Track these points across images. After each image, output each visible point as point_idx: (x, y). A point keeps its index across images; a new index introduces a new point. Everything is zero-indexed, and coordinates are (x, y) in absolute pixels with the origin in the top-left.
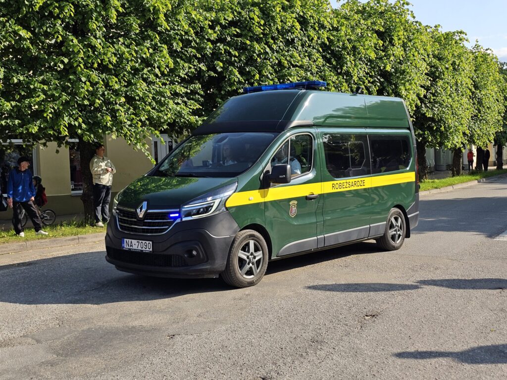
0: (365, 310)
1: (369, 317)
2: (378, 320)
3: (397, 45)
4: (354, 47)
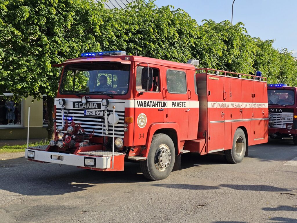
0: (199, 202)
1: (200, 207)
2: (205, 208)
3: (236, 48)
4: (210, 48)
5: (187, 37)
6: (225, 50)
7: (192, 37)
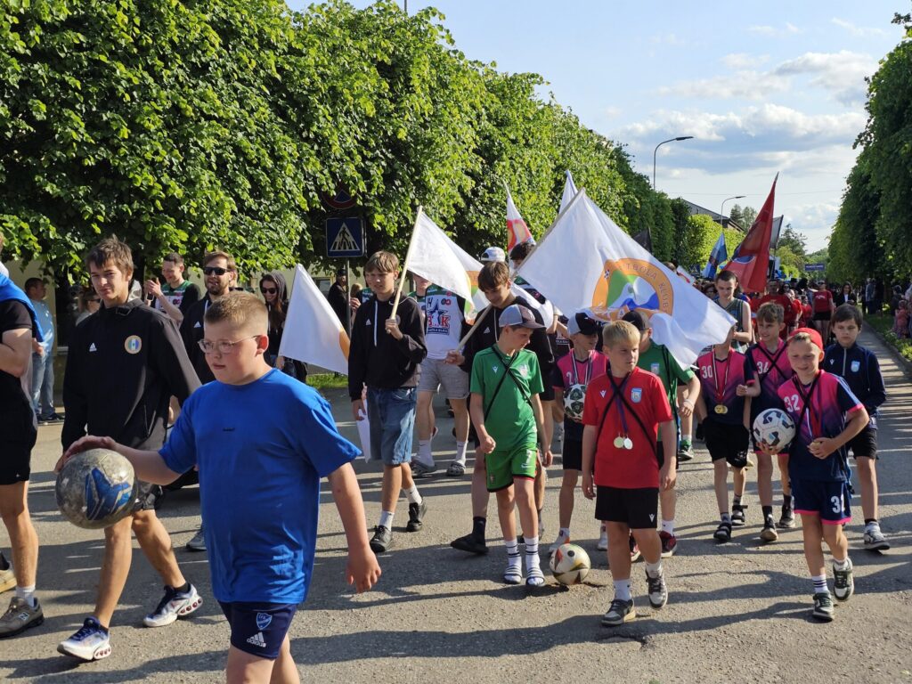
3: (419, 90)
4: (333, 88)
5: (254, 48)
6: (384, 97)
7: (269, 48)
